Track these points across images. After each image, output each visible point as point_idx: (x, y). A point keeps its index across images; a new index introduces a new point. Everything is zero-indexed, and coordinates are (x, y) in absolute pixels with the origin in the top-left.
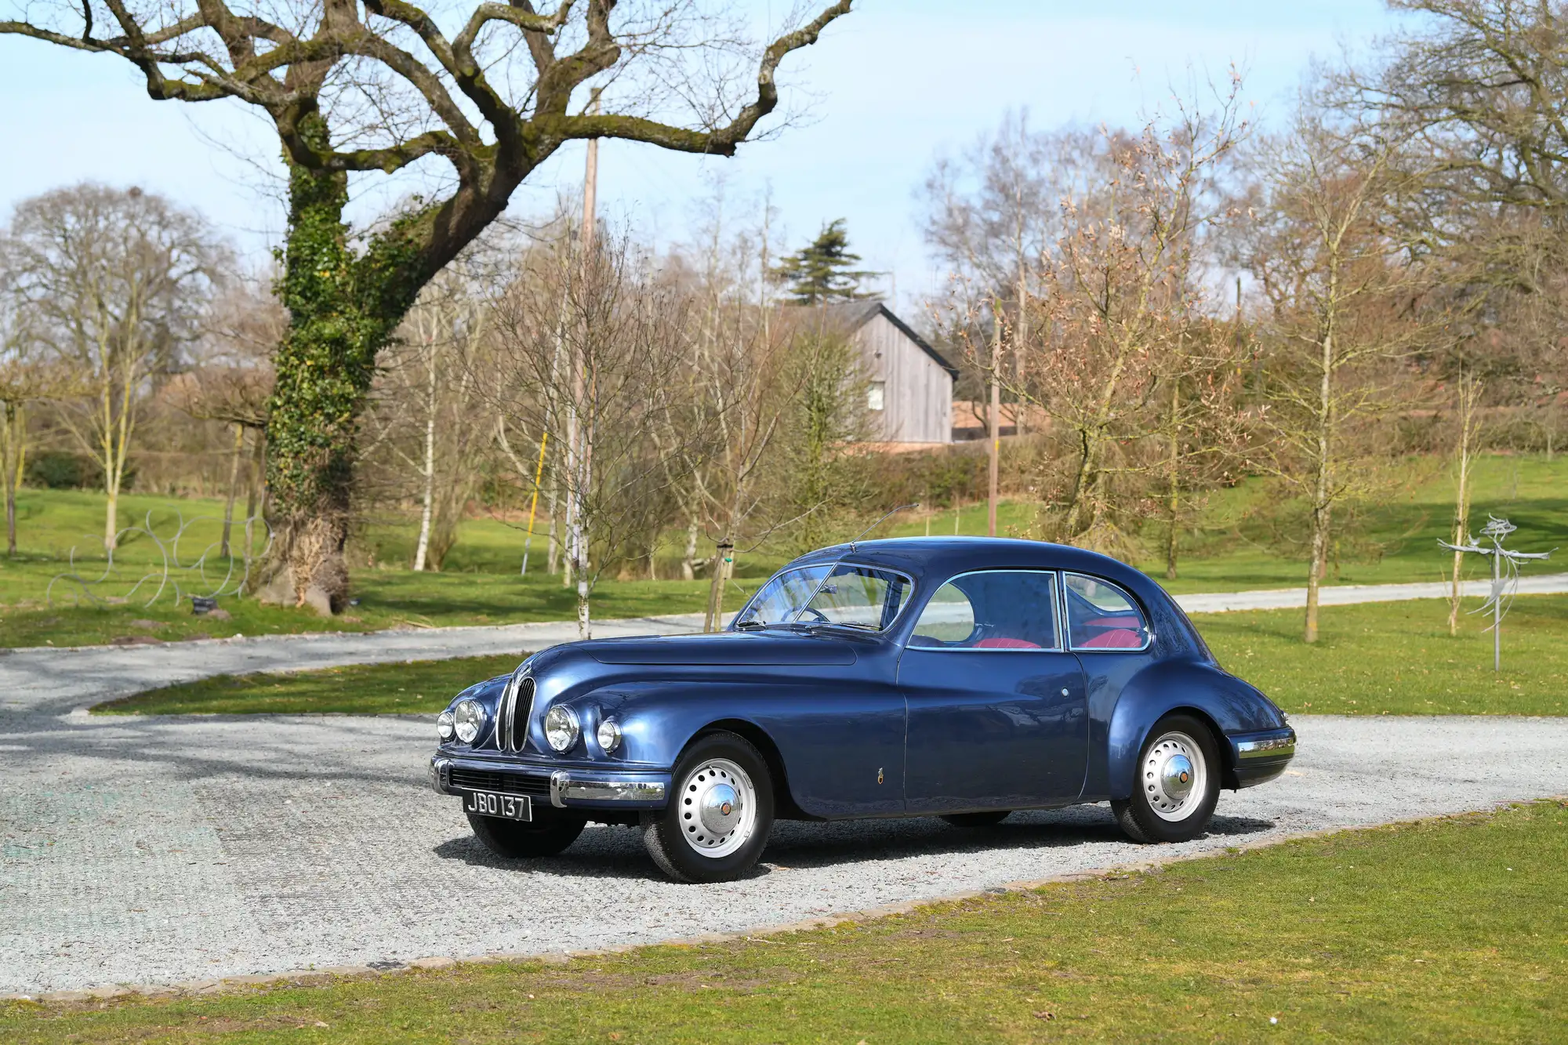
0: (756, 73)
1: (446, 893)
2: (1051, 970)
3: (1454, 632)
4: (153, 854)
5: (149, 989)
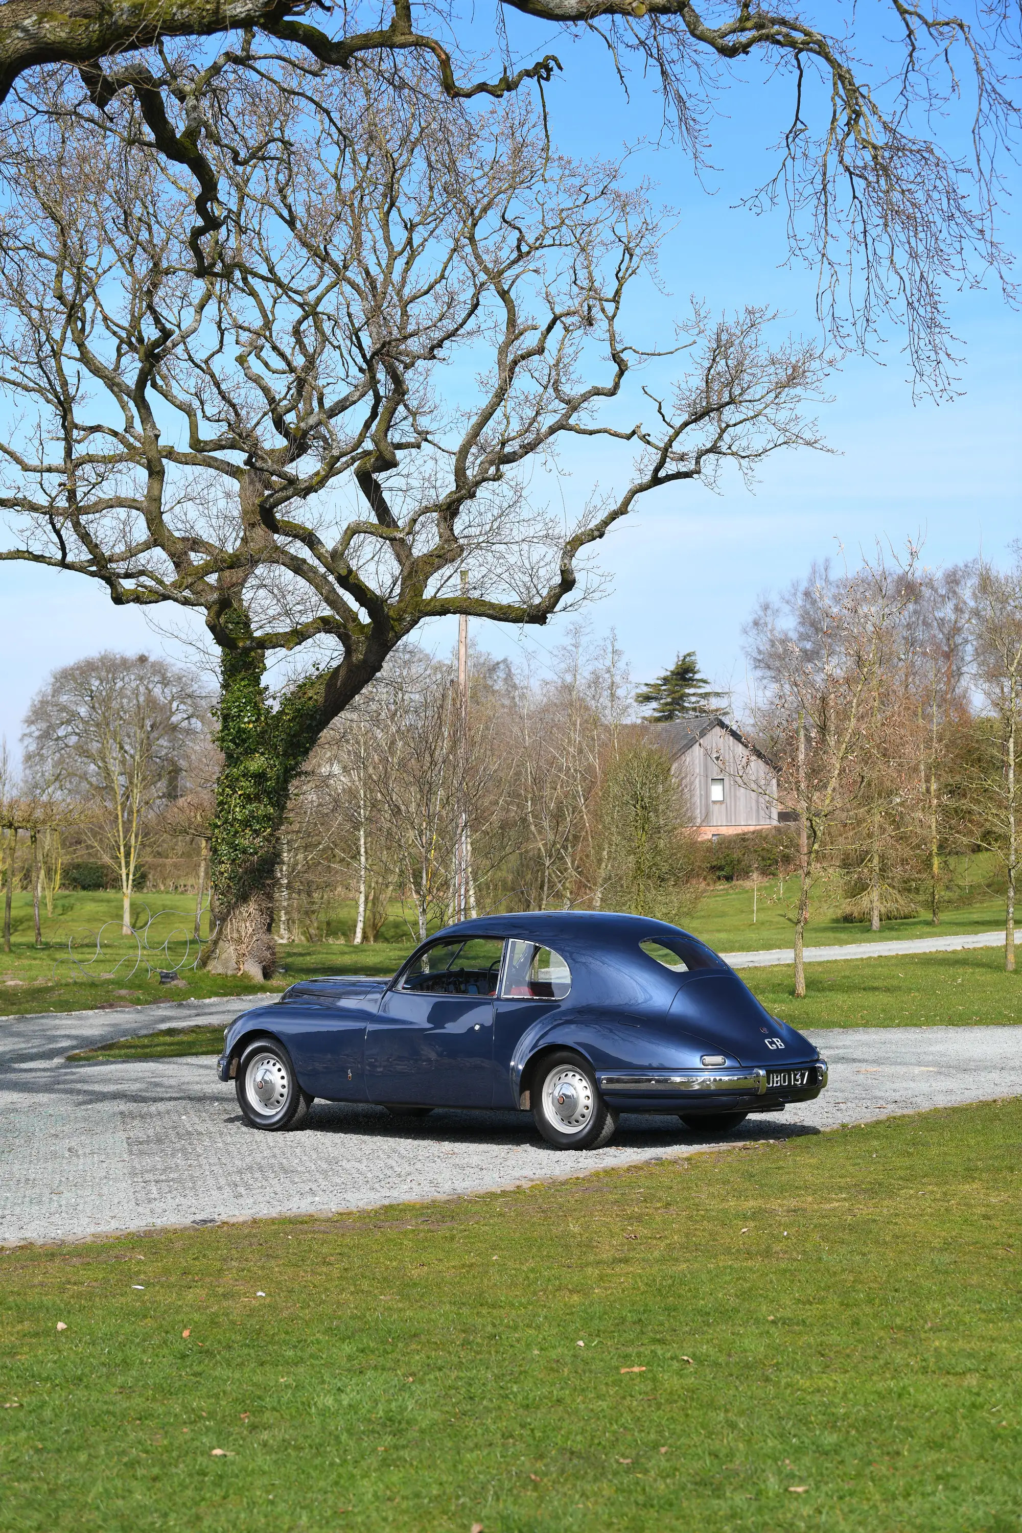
0: (559, 562)
1: (273, 1176)
2: (657, 1209)
4: (78, 1156)
5: (40, 1241)
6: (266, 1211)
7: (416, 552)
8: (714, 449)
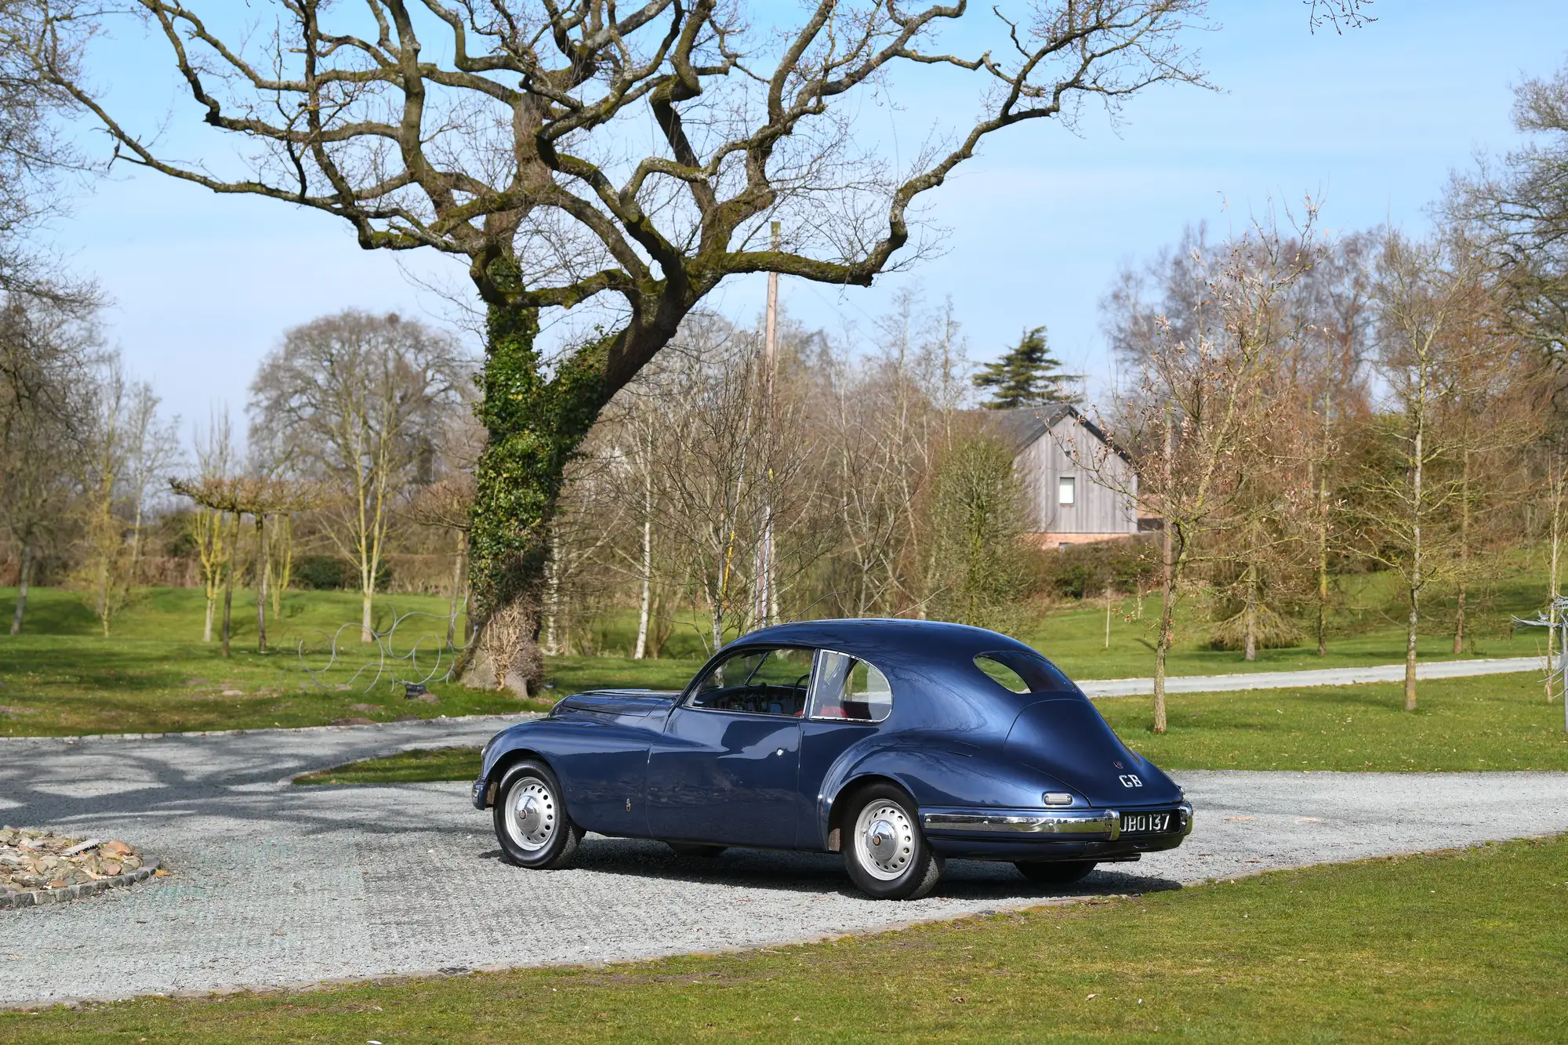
0: (888, 213)
1: (535, 920)
2: (988, 968)
3: (1550, 699)
4: (305, 892)
5: (260, 988)
6: (525, 960)
8: (1076, 83)
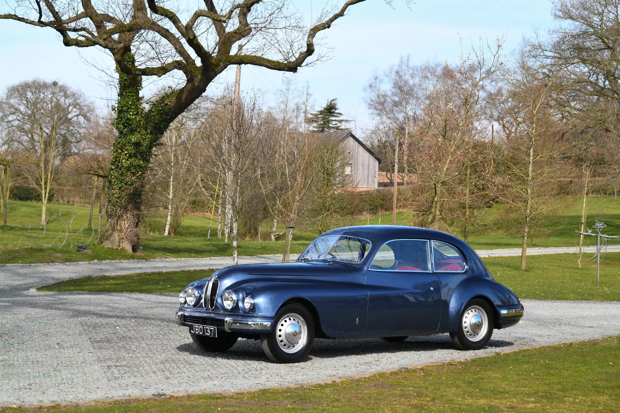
0: (306, 39)
1: (182, 366)
2: (429, 401)
3: (580, 266)
4: (64, 348)
5: (64, 404)
7: (228, 30)
